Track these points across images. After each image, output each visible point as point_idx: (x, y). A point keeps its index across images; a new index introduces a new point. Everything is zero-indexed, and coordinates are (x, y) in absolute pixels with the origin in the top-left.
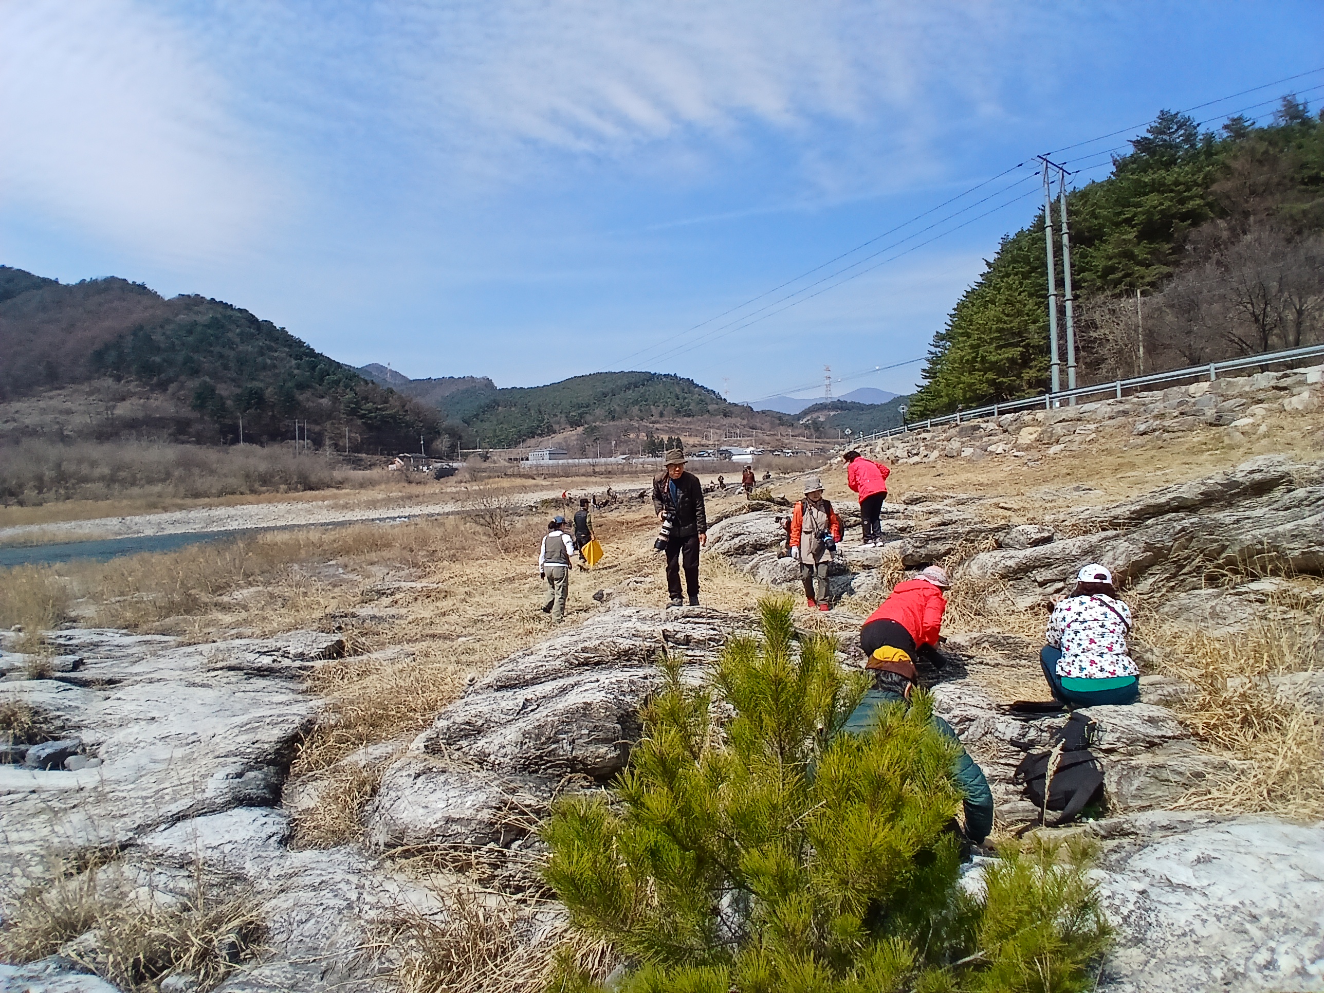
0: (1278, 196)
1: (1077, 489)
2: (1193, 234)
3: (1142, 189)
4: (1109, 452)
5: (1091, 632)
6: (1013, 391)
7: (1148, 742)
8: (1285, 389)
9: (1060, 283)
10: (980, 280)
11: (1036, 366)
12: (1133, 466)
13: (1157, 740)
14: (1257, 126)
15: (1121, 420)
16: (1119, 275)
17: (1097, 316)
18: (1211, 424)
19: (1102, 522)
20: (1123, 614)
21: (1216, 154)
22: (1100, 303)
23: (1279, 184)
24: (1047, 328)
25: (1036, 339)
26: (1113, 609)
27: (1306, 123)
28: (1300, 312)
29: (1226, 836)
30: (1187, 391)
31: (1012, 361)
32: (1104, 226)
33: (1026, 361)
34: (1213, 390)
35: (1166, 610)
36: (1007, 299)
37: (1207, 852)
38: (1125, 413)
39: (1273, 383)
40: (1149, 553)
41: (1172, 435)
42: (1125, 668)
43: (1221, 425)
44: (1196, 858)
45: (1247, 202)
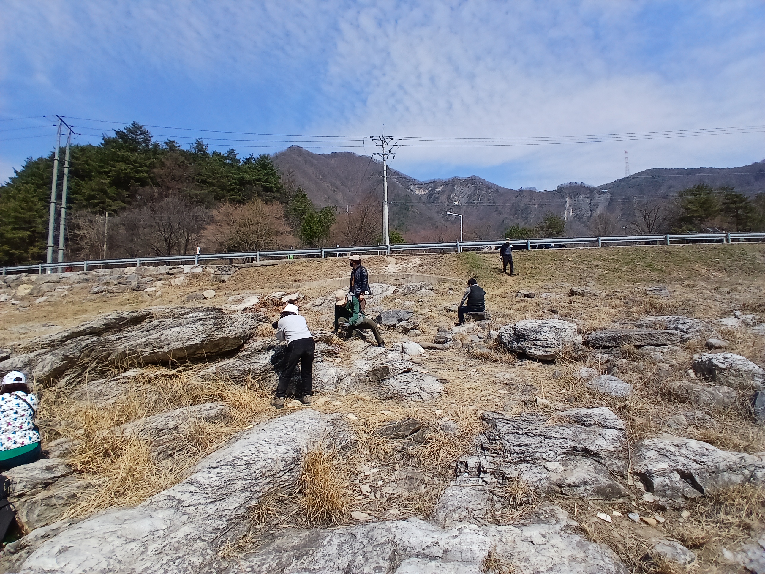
0: (185, 184)
1: (45, 325)
2: (141, 190)
3: (116, 158)
4: (73, 303)
5: (8, 418)
6: (21, 260)
7: (45, 484)
8: (172, 274)
9: (59, 197)
10: (9, 181)
11: (38, 246)
12: (85, 311)
13: (50, 481)
14: (181, 148)
15: (84, 284)
16: (96, 201)
17: (81, 222)
18: (134, 290)
19: (44, 344)
20: (31, 403)
21: (158, 154)
22: (83, 214)
23: (187, 178)
24: (47, 223)
25: (40, 228)
26: (24, 401)
27: (205, 155)
28: (187, 240)
29: (79, 531)
30: (123, 271)
31: (22, 239)
32: (92, 171)
33: (31, 241)
34: (137, 272)
35: (74, 396)
36: (23, 198)
37: (65, 545)
38: (87, 280)
39: (167, 271)
40: (65, 362)
41: (112, 294)
42: (30, 438)
43: (139, 291)
44: (58, 551)
45: (170, 182)
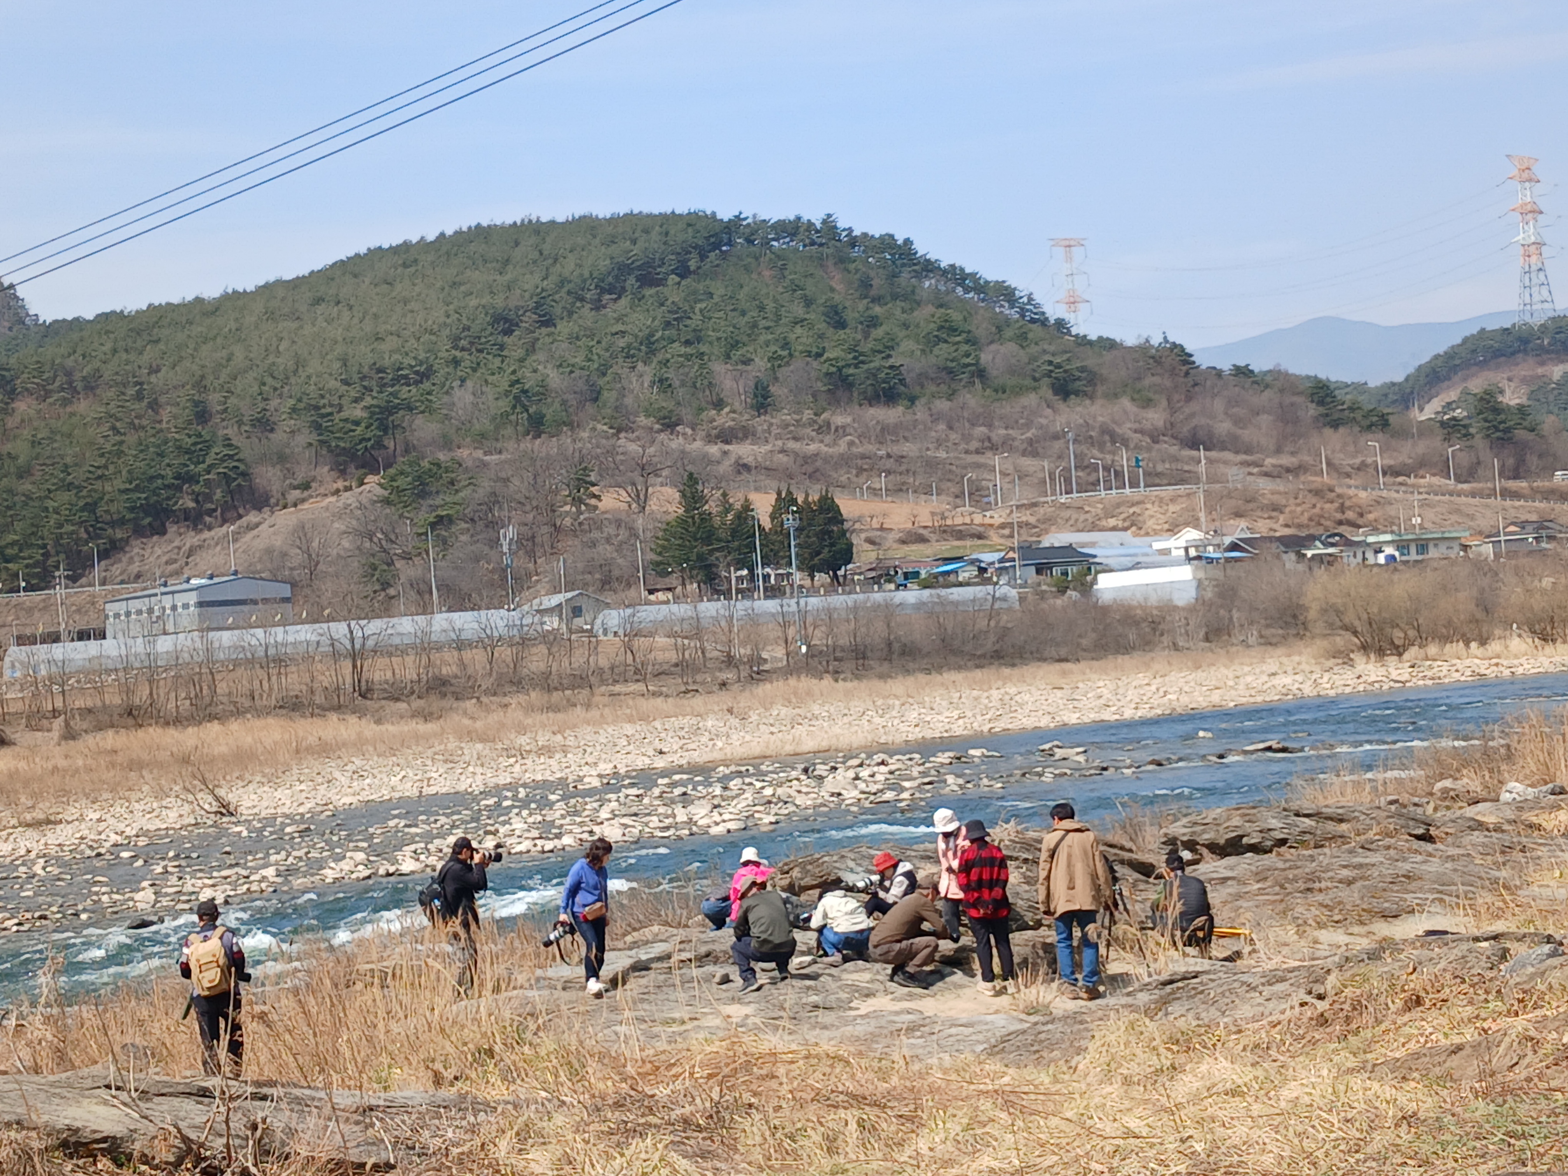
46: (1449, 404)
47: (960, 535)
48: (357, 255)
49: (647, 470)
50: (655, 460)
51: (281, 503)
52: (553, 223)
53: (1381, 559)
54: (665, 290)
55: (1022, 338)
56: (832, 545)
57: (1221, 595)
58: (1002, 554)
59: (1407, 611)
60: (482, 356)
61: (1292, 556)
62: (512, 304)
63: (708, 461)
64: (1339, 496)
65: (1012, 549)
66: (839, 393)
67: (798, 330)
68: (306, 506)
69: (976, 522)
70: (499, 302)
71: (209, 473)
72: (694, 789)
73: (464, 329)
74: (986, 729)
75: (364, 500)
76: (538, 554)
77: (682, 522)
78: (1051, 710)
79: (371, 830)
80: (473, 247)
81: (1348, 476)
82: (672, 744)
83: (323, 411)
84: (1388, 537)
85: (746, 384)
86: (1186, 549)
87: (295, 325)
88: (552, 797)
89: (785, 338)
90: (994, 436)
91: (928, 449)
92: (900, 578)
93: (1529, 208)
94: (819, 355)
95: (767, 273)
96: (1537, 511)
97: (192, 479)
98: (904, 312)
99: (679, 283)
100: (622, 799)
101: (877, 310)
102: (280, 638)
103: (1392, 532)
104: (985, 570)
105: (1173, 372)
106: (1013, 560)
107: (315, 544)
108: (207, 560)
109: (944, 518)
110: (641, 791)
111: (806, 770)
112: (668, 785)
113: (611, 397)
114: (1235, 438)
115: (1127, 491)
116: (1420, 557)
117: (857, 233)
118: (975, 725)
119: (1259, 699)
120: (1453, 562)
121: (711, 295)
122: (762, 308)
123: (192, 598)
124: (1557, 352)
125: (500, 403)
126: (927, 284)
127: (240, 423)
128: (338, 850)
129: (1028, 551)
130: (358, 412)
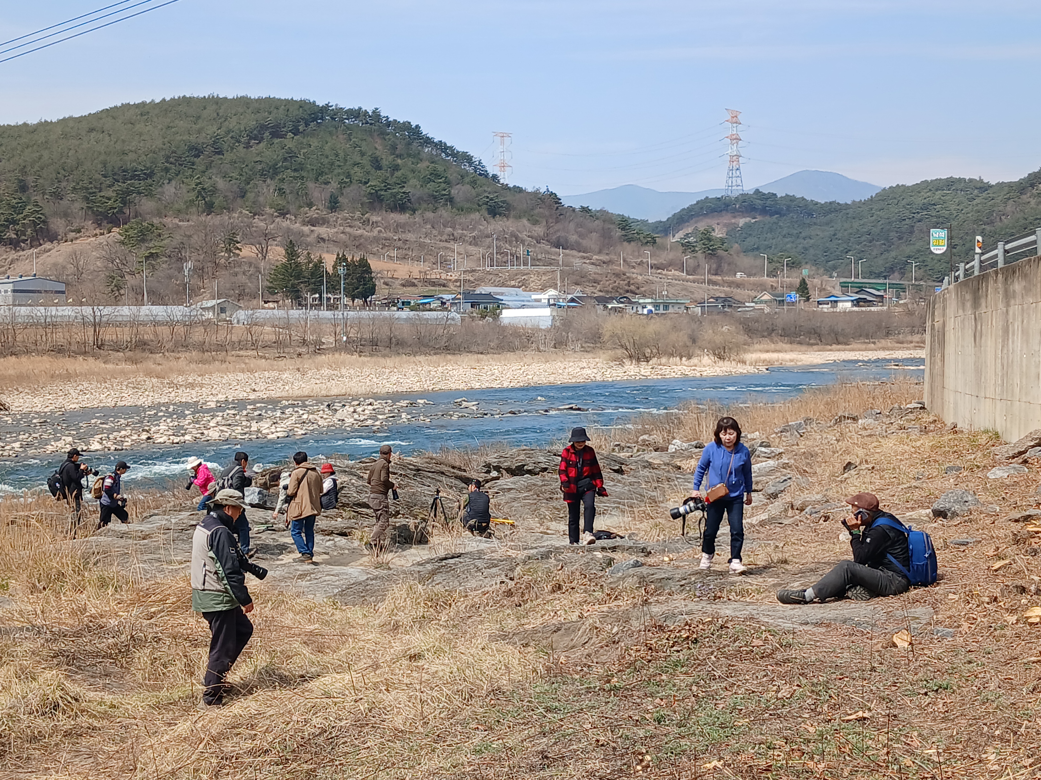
46: (687, 234)
47: (434, 284)
48: (116, 107)
49: (267, 236)
50: (273, 232)
51: (64, 239)
52: (225, 98)
53: (645, 311)
54: (285, 141)
55: (473, 183)
56: (365, 284)
57: (564, 325)
58: (453, 296)
59: (653, 339)
60: (181, 168)
61: (602, 307)
62: (201, 140)
63: (301, 234)
64: (628, 278)
65: (460, 293)
66: (376, 204)
67: (356, 168)
68: (78, 241)
69: (443, 278)
70: (193, 138)
71: (24, 219)
72: (266, 412)
73: (172, 153)
74: (430, 388)
75: (110, 240)
76: (205, 278)
77: (284, 266)
78: (466, 380)
79: (81, 424)
80: (180, 108)
81: (634, 267)
82: (261, 386)
83: (90, 191)
84: (649, 300)
85: (326, 195)
86: (549, 300)
87: (77, 142)
88: (187, 412)
89: (348, 172)
90: (455, 234)
91: (420, 237)
92: (400, 305)
93: (734, 137)
94: (366, 183)
95: (341, 136)
96: (725, 292)
97: (15, 222)
98: (413, 163)
99: (293, 138)
100: (225, 416)
101: (399, 161)
102: (53, 313)
103: (652, 298)
104: (445, 303)
105: (550, 207)
106: (460, 299)
107: (81, 263)
108: (21, 267)
109: (426, 274)
110: (236, 412)
111: (329, 406)
112: (252, 410)
113: (251, 196)
114: (578, 244)
115: (522, 267)
116: (664, 312)
117: (391, 119)
118: (426, 386)
119: (574, 381)
120: (680, 315)
121: (310, 146)
122: (337, 155)
123: (10, 287)
124: (742, 212)
125: (189, 194)
126: (427, 150)
127: (44, 193)
128: (58, 435)
129: (467, 295)
130: (110, 193)
